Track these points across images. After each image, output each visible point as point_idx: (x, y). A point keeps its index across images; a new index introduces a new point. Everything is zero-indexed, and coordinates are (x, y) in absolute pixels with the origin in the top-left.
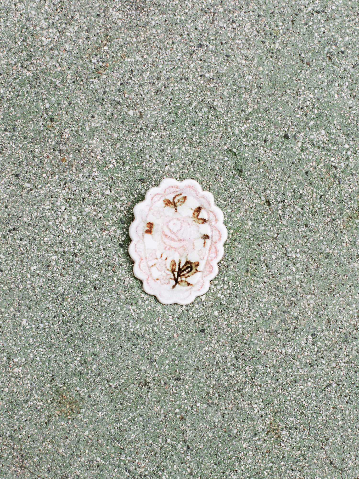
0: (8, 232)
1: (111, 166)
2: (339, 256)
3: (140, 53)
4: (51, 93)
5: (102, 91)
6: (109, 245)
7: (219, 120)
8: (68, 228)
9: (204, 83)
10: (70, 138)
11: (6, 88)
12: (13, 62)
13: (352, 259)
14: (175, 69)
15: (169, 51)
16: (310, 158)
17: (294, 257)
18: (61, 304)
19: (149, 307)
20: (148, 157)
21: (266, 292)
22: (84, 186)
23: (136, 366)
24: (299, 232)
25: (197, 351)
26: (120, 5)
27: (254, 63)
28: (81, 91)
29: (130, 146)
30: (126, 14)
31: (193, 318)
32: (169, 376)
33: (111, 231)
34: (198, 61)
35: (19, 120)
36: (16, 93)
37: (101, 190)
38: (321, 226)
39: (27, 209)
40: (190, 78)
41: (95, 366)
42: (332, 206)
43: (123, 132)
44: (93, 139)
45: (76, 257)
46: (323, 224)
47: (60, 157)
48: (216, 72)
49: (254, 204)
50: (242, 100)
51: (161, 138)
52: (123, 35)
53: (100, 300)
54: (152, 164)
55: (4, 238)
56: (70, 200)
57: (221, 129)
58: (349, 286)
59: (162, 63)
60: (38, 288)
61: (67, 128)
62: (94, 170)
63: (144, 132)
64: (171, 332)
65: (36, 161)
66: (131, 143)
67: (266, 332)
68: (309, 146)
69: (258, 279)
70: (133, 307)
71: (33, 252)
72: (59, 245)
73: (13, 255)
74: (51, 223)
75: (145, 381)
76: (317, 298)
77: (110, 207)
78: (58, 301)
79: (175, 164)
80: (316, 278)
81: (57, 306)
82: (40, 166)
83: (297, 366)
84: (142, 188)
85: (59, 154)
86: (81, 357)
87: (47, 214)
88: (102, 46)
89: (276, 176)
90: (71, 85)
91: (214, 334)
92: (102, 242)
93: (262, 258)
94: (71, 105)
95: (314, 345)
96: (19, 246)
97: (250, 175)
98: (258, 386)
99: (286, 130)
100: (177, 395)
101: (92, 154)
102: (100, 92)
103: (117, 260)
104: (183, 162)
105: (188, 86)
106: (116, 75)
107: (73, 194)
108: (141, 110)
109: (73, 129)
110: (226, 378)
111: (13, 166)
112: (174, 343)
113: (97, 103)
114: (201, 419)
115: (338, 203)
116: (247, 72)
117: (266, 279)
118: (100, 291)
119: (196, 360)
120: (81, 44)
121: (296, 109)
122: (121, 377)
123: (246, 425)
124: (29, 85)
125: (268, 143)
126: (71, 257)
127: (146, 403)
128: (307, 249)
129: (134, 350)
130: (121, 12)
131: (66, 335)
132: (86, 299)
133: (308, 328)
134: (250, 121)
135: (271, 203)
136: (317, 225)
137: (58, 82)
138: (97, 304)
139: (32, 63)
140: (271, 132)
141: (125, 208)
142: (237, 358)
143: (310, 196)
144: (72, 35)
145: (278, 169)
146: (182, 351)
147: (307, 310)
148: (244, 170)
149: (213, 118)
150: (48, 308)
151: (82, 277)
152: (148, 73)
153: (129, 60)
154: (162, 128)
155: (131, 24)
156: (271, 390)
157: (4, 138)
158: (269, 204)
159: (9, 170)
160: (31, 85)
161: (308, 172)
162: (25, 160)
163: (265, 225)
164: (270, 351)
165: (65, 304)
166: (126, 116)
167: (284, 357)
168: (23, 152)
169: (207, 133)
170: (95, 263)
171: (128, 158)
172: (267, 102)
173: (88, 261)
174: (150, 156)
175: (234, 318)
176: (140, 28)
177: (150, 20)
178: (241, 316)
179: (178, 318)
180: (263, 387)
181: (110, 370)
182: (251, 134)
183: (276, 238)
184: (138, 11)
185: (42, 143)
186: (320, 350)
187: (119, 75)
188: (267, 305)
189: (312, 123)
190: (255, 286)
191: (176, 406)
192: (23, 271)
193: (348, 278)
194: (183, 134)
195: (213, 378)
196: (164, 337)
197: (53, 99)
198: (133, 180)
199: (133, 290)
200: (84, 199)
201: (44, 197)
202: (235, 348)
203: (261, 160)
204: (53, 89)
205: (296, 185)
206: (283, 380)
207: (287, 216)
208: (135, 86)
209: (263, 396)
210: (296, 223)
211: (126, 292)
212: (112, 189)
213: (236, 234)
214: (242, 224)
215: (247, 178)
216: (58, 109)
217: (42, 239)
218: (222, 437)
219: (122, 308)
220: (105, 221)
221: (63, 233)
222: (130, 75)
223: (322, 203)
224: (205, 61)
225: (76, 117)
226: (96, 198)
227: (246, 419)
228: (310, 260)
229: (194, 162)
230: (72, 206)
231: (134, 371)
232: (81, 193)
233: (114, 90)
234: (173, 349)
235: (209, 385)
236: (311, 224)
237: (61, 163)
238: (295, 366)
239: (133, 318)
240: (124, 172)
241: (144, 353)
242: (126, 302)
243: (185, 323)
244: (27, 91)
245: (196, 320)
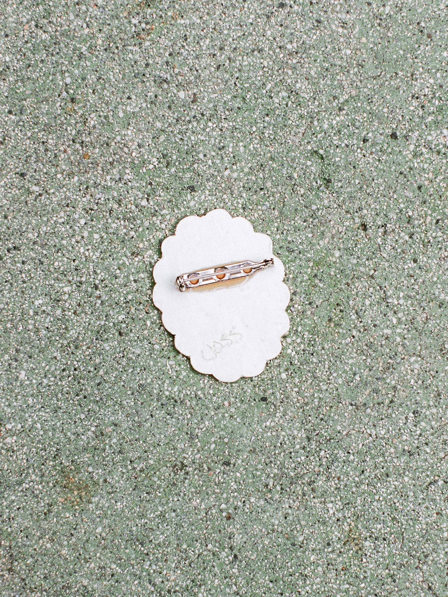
0: (7, 252)
1: (151, 167)
3: (198, 13)
4: (74, 63)
5: (143, 63)
6: (142, 275)
7: (303, 109)
8: (88, 250)
9: (284, 57)
10: (97, 126)
11: (14, 54)
12: (25, 20)
14: (245, 37)
15: (238, 11)
16: (425, 167)
17: (396, 303)
18: (72, 353)
20: (201, 156)
21: (354, 350)
22: (112, 193)
23: (171, 442)
24: (404, 269)
25: (255, 426)
27: (354, 32)
28: (114, 63)
29: (178, 140)
31: (252, 381)
32: (215, 459)
33: (146, 256)
34: (277, 27)
35: (28, 100)
36: (28, 62)
37: (135, 199)
38: (436, 262)
39: (34, 221)
40: (266, 49)
41: (114, 440)
43: (170, 121)
44: (128, 128)
45: (96, 289)
46: (438, 259)
47: (81, 151)
48: (301, 42)
49: (345, 228)
50: (336, 83)
51: (221, 130)
53: (127, 350)
54: (207, 166)
55: (1, 259)
56: (93, 212)
57: (304, 122)
59: (228, 27)
60: (43, 330)
61: (94, 112)
62: (127, 171)
63: (198, 122)
64: (220, 399)
65: (49, 156)
66: (180, 136)
67: (352, 405)
68: (424, 150)
69: (345, 331)
70: (171, 362)
71: (39, 281)
72: (75, 273)
73: (11, 284)
74: (64, 242)
75: (182, 463)
76: (424, 362)
77: (147, 224)
78: (68, 349)
79: (239, 168)
80: (424, 334)
81: (67, 356)
82: (54, 163)
83: (391, 453)
84: (191, 199)
85: (80, 148)
86: (96, 426)
87: (60, 229)
89: (377, 190)
90: (101, 53)
91: (279, 404)
92: (133, 270)
93: (351, 302)
94: (101, 80)
95: (415, 426)
96: (21, 272)
97: (341, 187)
98: (336, 479)
99: (394, 126)
100: (224, 484)
101: (126, 150)
102: (141, 65)
104: (250, 165)
105: (262, 61)
106: (164, 41)
107: (97, 203)
108: (195, 91)
109: (101, 114)
110: (293, 465)
111: (17, 161)
112: (224, 414)
113: (136, 80)
114: (255, 519)
116: (345, 44)
117: (354, 333)
118: (127, 338)
119: (253, 438)
121: (410, 99)
122: (150, 456)
123: (316, 531)
124: (44, 51)
125: (368, 144)
126: (89, 289)
127: (182, 494)
128: (414, 293)
129: (169, 421)
131: (77, 395)
132: (108, 348)
133: (409, 403)
134: (344, 112)
135: (368, 227)
136: (430, 261)
137: (84, 49)
138: (122, 355)
139: (50, 22)
140: (374, 129)
141: (166, 225)
142: (309, 439)
143: (422, 220)
145: (381, 181)
146: (234, 426)
147: (409, 377)
148: (333, 179)
149: (294, 106)
150: (55, 358)
151: (103, 318)
152: (208, 41)
153: (182, 22)
154: (223, 117)
156: (353, 484)
157: (6, 122)
158: (365, 229)
159: (12, 167)
160: (47, 52)
161: (421, 186)
162: (35, 154)
163: (358, 257)
164: (354, 431)
165: (78, 354)
166: (175, 98)
167: (374, 441)
168: (32, 143)
169: (285, 126)
170: (122, 299)
171: (174, 157)
172: (369, 87)
173: (113, 296)
174: (205, 156)
175: (308, 383)
178: (317, 382)
180: (343, 481)
181: (134, 446)
182: (345, 130)
183: (372, 277)
185: (58, 132)
186: (423, 434)
187: (167, 42)
188: (354, 369)
189: (430, 119)
190: (340, 341)
191: (222, 500)
192: (24, 306)
194: (252, 127)
195: (275, 464)
197: (76, 72)
198: (179, 188)
200: (111, 211)
201: (57, 206)
202: (307, 425)
203: (357, 167)
204: (76, 58)
205: (404, 204)
206: (370, 472)
207: (390, 246)
208: (189, 58)
209: (342, 492)
210: (401, 256)
211: (162, 341)
212: (150, 198)
213: (317, 268)
214: (326, 254)
215: (336, 192)
216: (82, 86)
217: (52, 263)
218: (282, 546)
219: (156, 362)
220: (138, 243)
221: (80, 256)
222: (182, 43)
223: (439, 230)
224: (287, 27)
225: (106, 98)
226: (128, 210)
227: (317, 522)
228: (417, 309)
229: (264, 166)
230: (95, 219)
231: (167, 449)
232: (108, 202)
233: (159, 62)
234: (222, 422)
235: (269, 474)
236: (422, 259)
237: (83, 160)
238: (388, 453)
239: (170, 378)
240: (168, 175)
241: (183, 425)
242: (161, 355)
243: (241, 387)
244: (42, 60)
245: (256, 384)
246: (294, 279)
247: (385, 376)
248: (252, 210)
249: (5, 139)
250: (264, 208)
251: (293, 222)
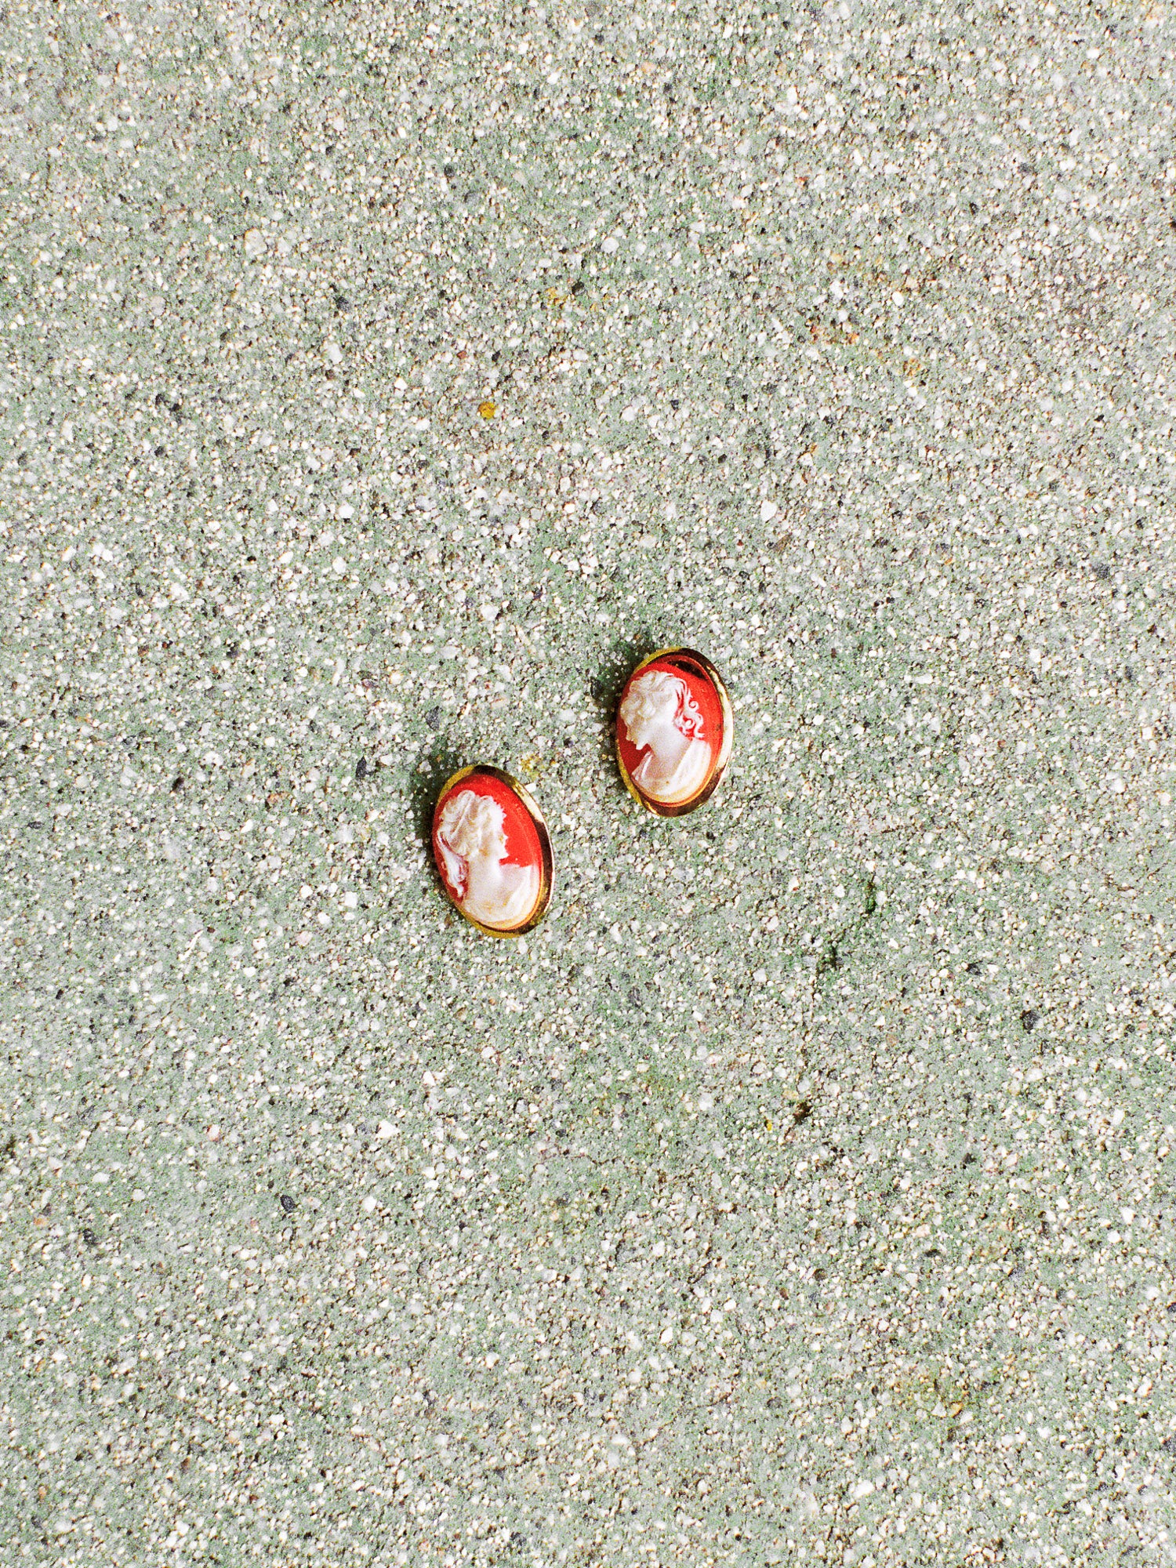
0: (153, 397)
1: (574, 566)
2: (802, 1437)
3: (955, 409)
4: (655, 230)
5: (768, 377)
6: (336, 730)
7: (935, 787)
8: (296, 571)
9: (1006, 662)
10: (566, 383)
11: (573, 84)
12: (660, 53)
13: (819, 1479)
14: (984, 548)
16: (1018, 1136)
17: (705, 1308)
18: (54, 713)
19: (239, 990)
21: (541, 1306)
22: (454, 525)
23: (38, 1082)
24: (785, 1267)
25: (218, 1232)
26: (1047, 252)
27: (1165, 766)
28: (722, 315)
29: (670, 578)
30: (1034, 287)
31: (305, 1145)
32: (80, 1205)
33: (382, 705)
34: (1054, 598)
35: (505, 190)
36: (580, 127)
37: (480, 587)
38: (851, 1318)
39: (264, 405)
40: (992, 611)
42: (929, 1307)
43: (696, 529)
44: (611, 452)
45: (229, 655)
46: (860, 1318)
47: (487, 391)
48: (1063, 673)
49: (770, 1074)
50: (1039, 812)
51: (762, 654)
52: (969, 323)
53: (155, 825)
55: (128, 397)
56: (384, 516)
57: (912, 811)
58: (736, 1532)
59: (975, 497)
60: (51, 610)
61: (589, 352)
62: (525, 523)
63: (741, 590)
64: (213, 1111)
65: (425, 328)
66: (681, 574)
67: (426, 1394)
68: (1049, 1104)
69: (562, 1253)
70: (204, 942)
72: (226, 581)
73: (94, 461)
74: (273, 506)
75: (12, 1143)
76: (635, 1469)
77: (450, 653)
78: (57, 697)
80: (688, 1419)
81: (38, 708)
82: (420, 351)
84: (576, 705)
85: (494, 384)
87: (292, 475)
88: (896, 283)
89: (898, 1076)
90: (719, 272)
91: (304, 1242)
92: (331, 702)
93: (631, 1216)
94: (664, 315)
96: (137, 461)
97: (845, 999)
98: (248, 1493)
99: (1048, 1005)
100: (41, 1269)
101: (566, 484)
102: (761, 375)
103: (310, 788)
105: (964, 622)
106: (844, 385)
107: (408, 512)
108: (797, 533)
109: (598, 371)
110: (202, 1380)
111: (360, 268)
112: (189, 1144)
113: (722, 389)
114: (23, 1397)
115: (950, 1318)
116: (1127, 766)
117: (577, 1275)
118: (179, 806)
119: (189, 1248)
120: (857, 217)
121: (1126, 990)
123: (104, 1546)
124: (630, 146)
125: (973, 982)
126: (217, 641)
128: (754, 1329)
130: (1030, 267)
132: (126, 781)
133: (526, 1509)
134: (996, 878)
135: (810, 1120)
136: (843, 1305)
137: (699, 227)
138: (135, 825)
139: (697, 110)
140: (1009, 967)
141: (479, 697)
142: (282, 1367)
143: (909, 1220)
144: (864, 170)
145: (920, 1067)
146: (183, 1187)
147: (578, 1463)
148: (846, 968)
149: (928, 765)
150: (14, 684)
151: (180, 719)
153: (913, 392)
154: (791, 635)
155: (1016, 323)
156: (266, 1539)
157: (422, 181)
158: (800, 1119)
159: (341, 266)
160: (632, 153)
161: (974, 1160)
162: (404, 294)
163: (733, 1153)
164: (376, 1448)
165: (62, 726)
166: (749, 502)
167: (390, 1504)
168: (424, 270)
169: (874, 780)
170: (254, 727)
171: (631, 600)
172: (1084, 887)
173: (245, 703)
175: (396, 1268)
176: (1025, 357)
177: (1070, 371)
178: (414, 1284)
179: (272, 1102)
180: (256, 1510)
182: (962, 911)
183: (718, 1215)
184: (1067, 319)
185: (490, 309)
187: (849, 392)
188: (502, 1336)
189: (1119, 1063)
190: (536, 1259)
192: (69, 528)
193: (757, 1510)
194: (818, 711)
195: (172, 1341)
196: (183, 1102)
197: (641, 248)
198: (576, 660)
199: (254, 902)
200: (416, 554)
201: (335, 431)
202: (308, 1337)
203: (909, 995)
204: (668, 226)
205: (913, 1155)
206: (321, 1551)
207: (806, 1198)
208: (852, 465)
209: (231, 1531)
210: (805, 1238)
211: (233, 886)
212: (509, 617)
213: (644, 1086)
214: (688, 1082)
215: (828, 996)
216: (620, 284)
217: (209, 514)
218: (15, 1500)
219: (180, 908)
220: (397, 667)
221: (271, 564)
222: (871, 427)
223: (918, 1268)
224: (1069, 619)
225: (636, 356)
226: (446, 590)
227: (125, 1531)
228: (728, 1361)
229: (760, 802)
230: (371, 533)
231: (17, 1086)
232: (429, 532)
233: (796, 410)
234: (169, 1156)
235: (142, 1345)
236: (835, 1285)
237: (475, 408)
238: (389, 1555)
239: (172, 967)
240: (585, 617)
241: (94, 1077)
242: (204, 908)
243: (273, 1133)
244: (607, 156)
245: (305, 1158)
246: (585, 1058)
247: (540, 1412)
248: (652, 852)
249: (384, 205)
250: (677, 874)
251: (696, 958)
